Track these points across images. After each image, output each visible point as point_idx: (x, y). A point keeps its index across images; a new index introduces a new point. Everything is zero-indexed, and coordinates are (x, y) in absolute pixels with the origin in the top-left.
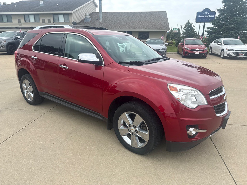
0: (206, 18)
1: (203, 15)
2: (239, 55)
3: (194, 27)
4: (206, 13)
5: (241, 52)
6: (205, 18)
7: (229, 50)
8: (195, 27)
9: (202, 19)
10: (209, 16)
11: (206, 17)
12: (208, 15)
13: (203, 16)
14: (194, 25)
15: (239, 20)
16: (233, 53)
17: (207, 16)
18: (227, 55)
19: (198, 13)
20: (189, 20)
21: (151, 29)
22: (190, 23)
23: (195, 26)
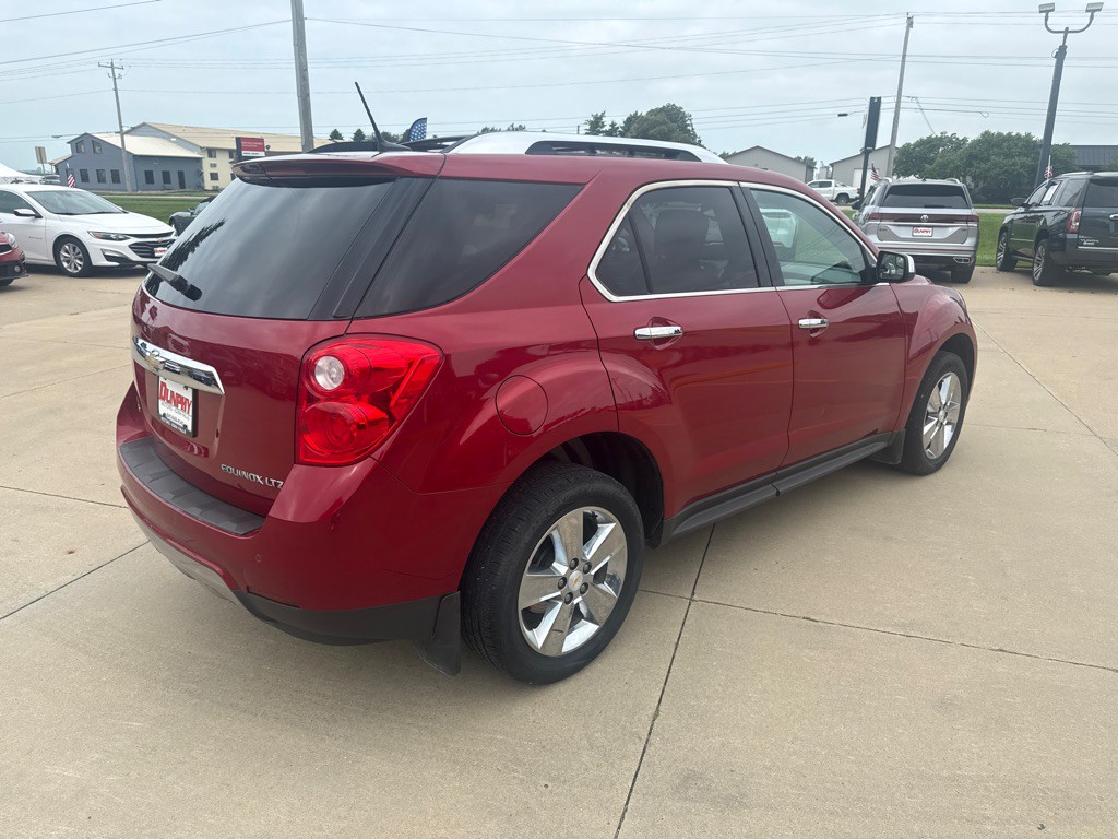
2: (153, 253)
5: (155, 240)
7: (105, 237)
16: (130, 247)
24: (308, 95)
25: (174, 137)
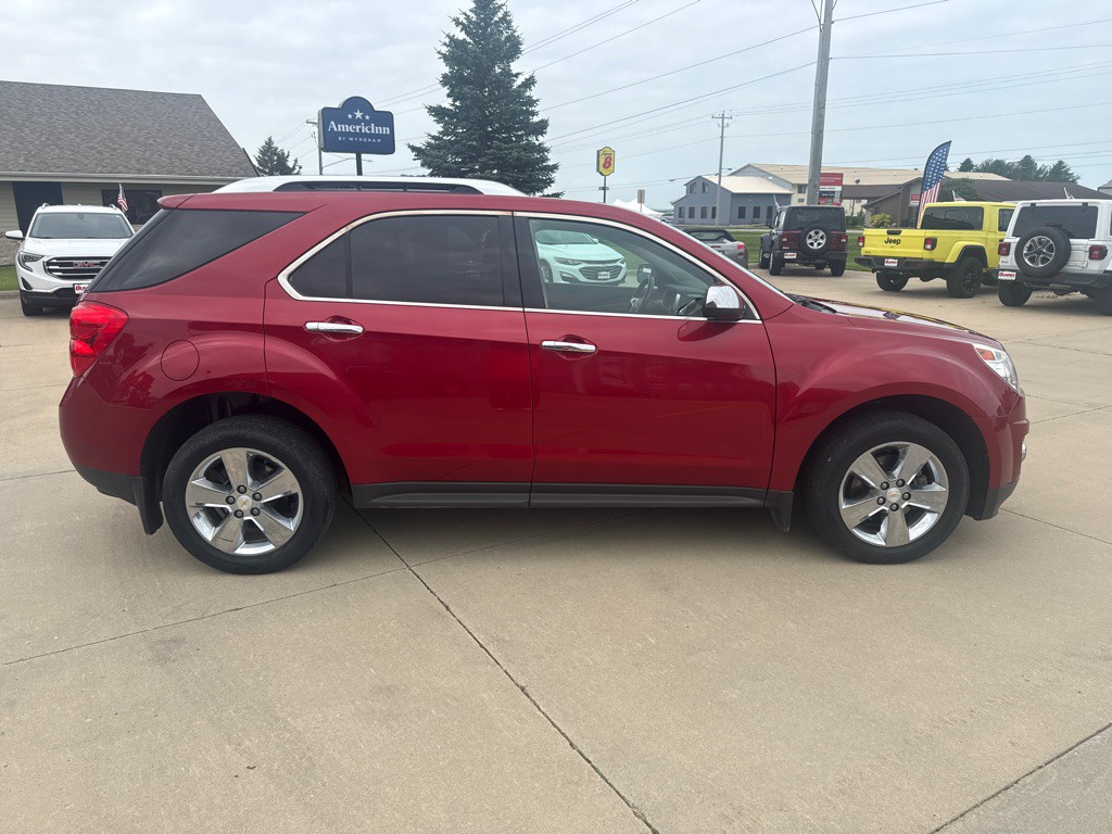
0: (361, 134)
1: (350, 123)
2: (597, 276)
3: (297, 168)
4: (359, 115)
6: (354, 134)
7: (565, 262)
8: (300, 167)
9: (347, 138)
10: (370, 129)
11: (360, 129)
12: (367, 123)
13: (349, 129)
14: (296, 161)
15: (515, 154)
16: (580, 270)
17: (365, 130)
18: (564, 278)
19: (327, 114)
20: (270, 139)
21: (170, 173)
22: (276, 149)
23: (299, 163)
24: (821, 132)
25: (771, 175)
